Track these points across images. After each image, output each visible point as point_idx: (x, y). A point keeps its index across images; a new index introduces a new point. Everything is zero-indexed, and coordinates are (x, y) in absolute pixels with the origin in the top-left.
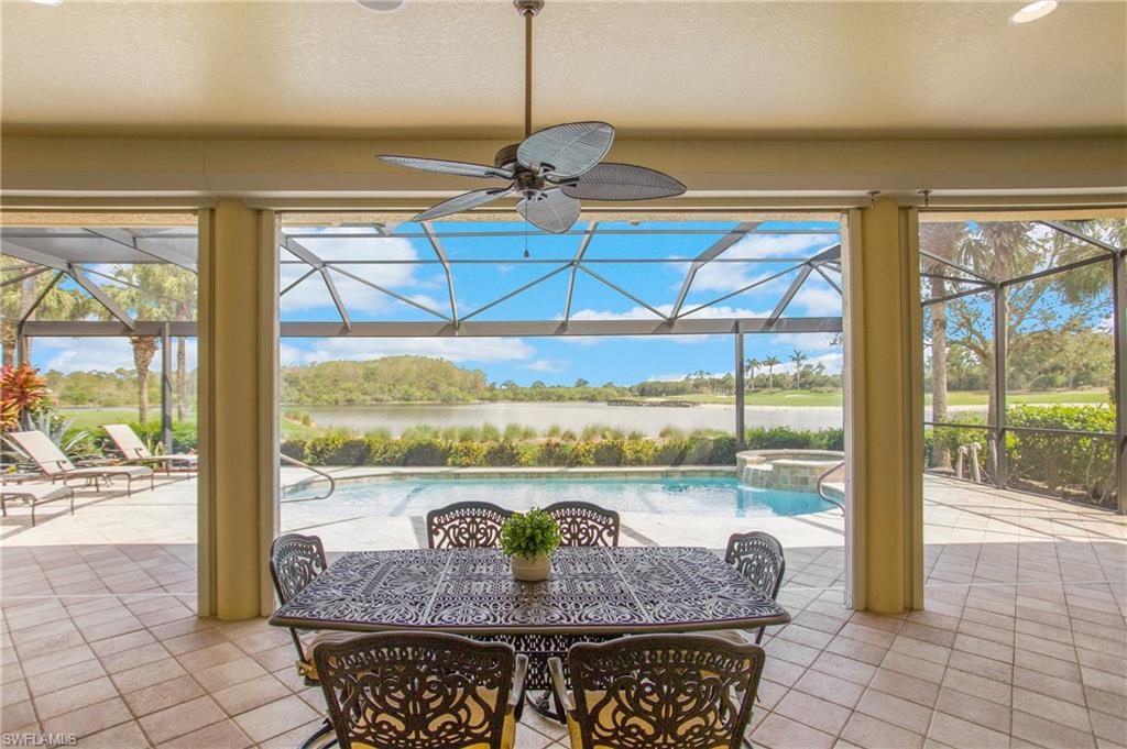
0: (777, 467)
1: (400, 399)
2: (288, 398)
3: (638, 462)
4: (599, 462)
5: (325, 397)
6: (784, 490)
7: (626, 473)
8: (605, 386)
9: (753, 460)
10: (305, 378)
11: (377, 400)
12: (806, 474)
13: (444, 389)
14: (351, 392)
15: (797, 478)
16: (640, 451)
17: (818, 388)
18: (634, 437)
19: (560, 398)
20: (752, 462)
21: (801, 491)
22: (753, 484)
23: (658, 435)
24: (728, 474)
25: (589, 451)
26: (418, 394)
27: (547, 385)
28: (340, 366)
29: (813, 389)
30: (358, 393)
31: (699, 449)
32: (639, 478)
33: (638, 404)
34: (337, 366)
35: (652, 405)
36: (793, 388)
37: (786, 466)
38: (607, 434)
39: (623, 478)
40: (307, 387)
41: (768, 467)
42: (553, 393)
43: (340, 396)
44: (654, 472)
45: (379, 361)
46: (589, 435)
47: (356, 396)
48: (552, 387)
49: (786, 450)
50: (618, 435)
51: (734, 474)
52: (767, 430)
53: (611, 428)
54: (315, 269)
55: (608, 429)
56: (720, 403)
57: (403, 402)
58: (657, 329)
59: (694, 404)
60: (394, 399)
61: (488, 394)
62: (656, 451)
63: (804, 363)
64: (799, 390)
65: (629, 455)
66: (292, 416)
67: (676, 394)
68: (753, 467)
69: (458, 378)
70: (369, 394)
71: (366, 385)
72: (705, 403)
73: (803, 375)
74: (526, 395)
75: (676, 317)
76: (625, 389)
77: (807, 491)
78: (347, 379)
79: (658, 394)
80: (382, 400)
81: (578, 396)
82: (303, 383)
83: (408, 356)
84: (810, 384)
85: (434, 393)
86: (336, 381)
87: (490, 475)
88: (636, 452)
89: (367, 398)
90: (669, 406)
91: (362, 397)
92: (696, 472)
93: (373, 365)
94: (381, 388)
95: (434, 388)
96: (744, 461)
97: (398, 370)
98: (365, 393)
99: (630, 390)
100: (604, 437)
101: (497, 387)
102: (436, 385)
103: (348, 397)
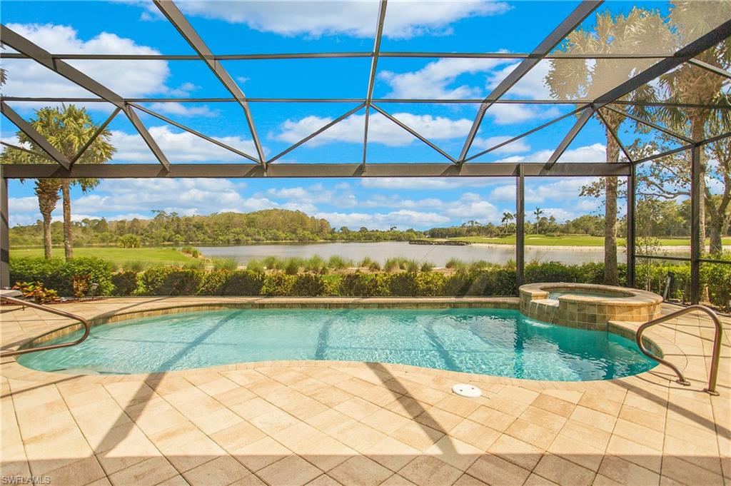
0: (563, 302)
1: (271, 239)
2: (196, 239)
3: (428, 292)
4: (394, 293)
5: (221, 238)
6: (572, 327)
7: (417, 305)
8: (407, 231)
9: (537, 294)
10: (208, 225)
11: (255, 240)
12: (594, 311)
13: (300, 231)
14: (238, 234)
15: (585, 315)
16: (430, 282)
17: (551, 234)
18: (426, 268)
19: (378, 239)
20: (537, 296)
21: (589, 329)
22: (539, 319)
23: (444, 267)
24: (511, 306)
25: (386, 282)
26: (283, 236)
27: (369, 230)
28: (231, 217)
29: (548, 234)
30: (243, 235)
31: (483, 281)
32: (430, 309)
33: (429, 243)
34: (229, 216)
35: (439, 244)
36: (533, 233)
37: (573, 303)
38: (405, 265)
39: (415, 309)
40: (209, 231)
41: (552, 302)
42: (373, 235)
43: (231, 237)
44: (443, 304)
45: (257, 213)
46: (390, 266)
47: (242, 237)
48: (373, 231)
49: (561, 284)
50: (413, 267)
51: (516, 306)
52: (539, 265)
53: (408, 260)
54: (119, 108)
55: (405, 262)
56: (485, 243)
57: (273, 241)
58: (445, 172)
59: (467, 243)
60: (267, 239)
61: (330, 236)
62: (444, 282)
63: (541, 216)
64: (538, 235)
65: (422, 286)
66: (186, 250)
67: (455, 237)
68: (539, 301)
69: (309, 225)
70: (251, 236)
71: (248, 229)
72: (475, 243)
73: (541, 224)
74: (355, 236)
75: (463, 161)
76: (421, 233)
77: (596, 329)
78: (235, 226)
79: (443, 237)
80: (259, 240)
81: (390, 237)
82: (207, 228)
83: (276, 210)
84: (545, 231)
85: (294, 236)
86: (228, 227)
87: (292, 305)
88: (427, 283)
89: (249, 238)
90: (450, 244)
91: (245, 238)
92: (482, 303)
93: (254, 216)
94: (258, 232)
95: (294, 232)
96: (529, 296)
97: (270, 219)
98: (247, 236)
99: (424, 234)
100: (402, 268)
101: (336, 230)
102: (296, 230)
103: (237, 238)
